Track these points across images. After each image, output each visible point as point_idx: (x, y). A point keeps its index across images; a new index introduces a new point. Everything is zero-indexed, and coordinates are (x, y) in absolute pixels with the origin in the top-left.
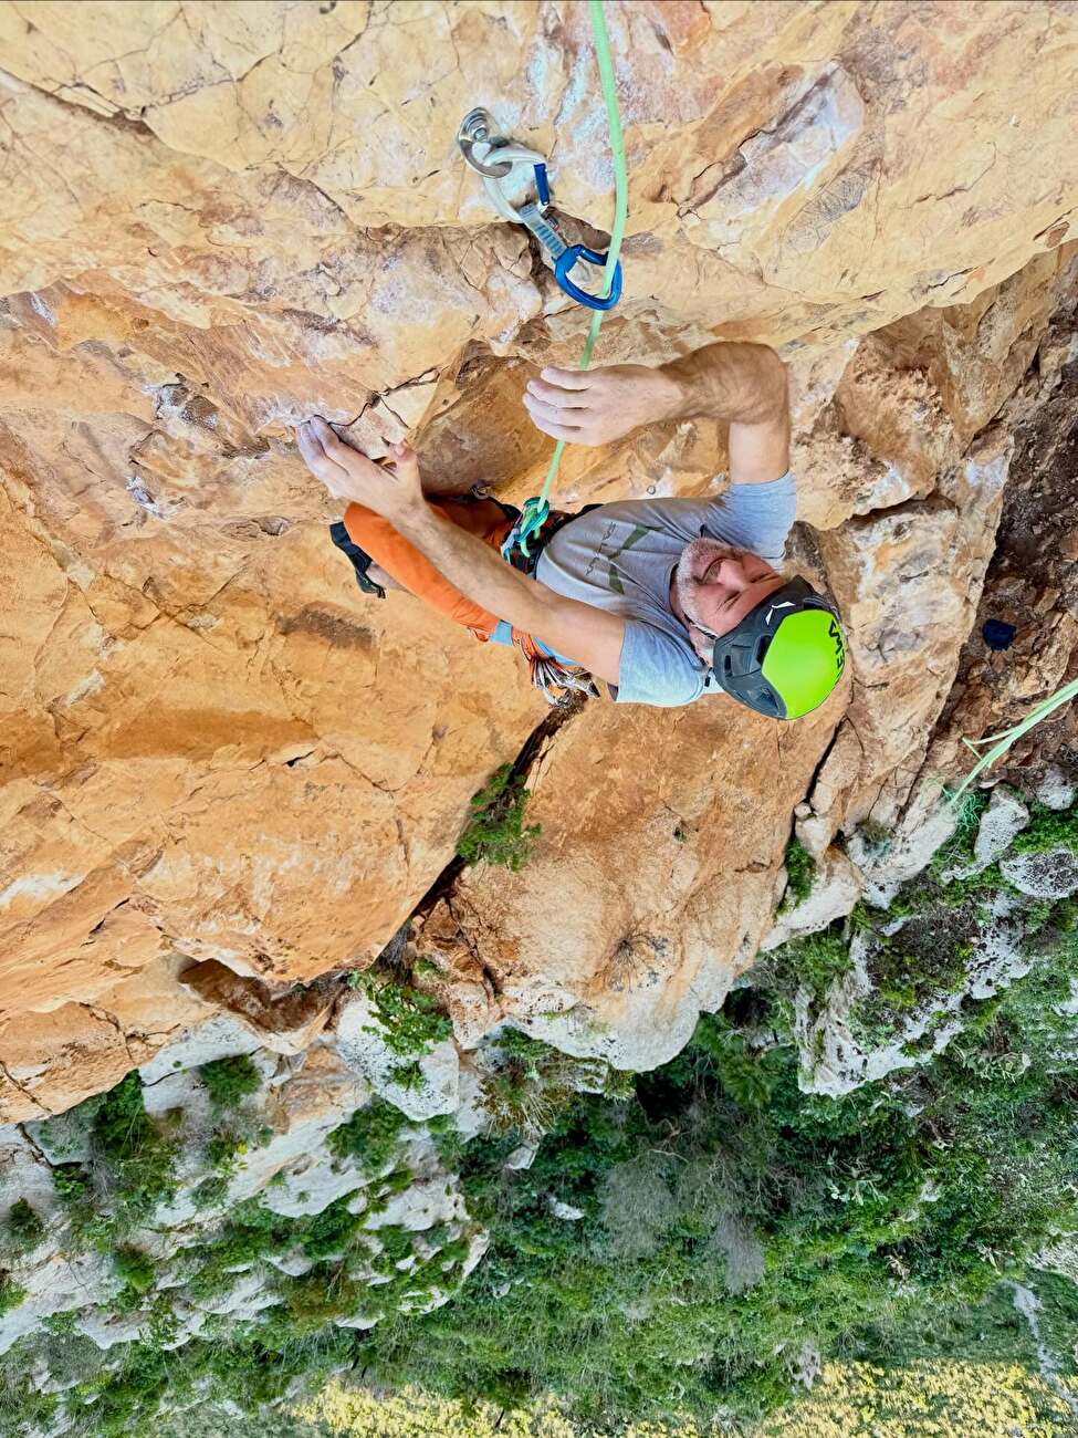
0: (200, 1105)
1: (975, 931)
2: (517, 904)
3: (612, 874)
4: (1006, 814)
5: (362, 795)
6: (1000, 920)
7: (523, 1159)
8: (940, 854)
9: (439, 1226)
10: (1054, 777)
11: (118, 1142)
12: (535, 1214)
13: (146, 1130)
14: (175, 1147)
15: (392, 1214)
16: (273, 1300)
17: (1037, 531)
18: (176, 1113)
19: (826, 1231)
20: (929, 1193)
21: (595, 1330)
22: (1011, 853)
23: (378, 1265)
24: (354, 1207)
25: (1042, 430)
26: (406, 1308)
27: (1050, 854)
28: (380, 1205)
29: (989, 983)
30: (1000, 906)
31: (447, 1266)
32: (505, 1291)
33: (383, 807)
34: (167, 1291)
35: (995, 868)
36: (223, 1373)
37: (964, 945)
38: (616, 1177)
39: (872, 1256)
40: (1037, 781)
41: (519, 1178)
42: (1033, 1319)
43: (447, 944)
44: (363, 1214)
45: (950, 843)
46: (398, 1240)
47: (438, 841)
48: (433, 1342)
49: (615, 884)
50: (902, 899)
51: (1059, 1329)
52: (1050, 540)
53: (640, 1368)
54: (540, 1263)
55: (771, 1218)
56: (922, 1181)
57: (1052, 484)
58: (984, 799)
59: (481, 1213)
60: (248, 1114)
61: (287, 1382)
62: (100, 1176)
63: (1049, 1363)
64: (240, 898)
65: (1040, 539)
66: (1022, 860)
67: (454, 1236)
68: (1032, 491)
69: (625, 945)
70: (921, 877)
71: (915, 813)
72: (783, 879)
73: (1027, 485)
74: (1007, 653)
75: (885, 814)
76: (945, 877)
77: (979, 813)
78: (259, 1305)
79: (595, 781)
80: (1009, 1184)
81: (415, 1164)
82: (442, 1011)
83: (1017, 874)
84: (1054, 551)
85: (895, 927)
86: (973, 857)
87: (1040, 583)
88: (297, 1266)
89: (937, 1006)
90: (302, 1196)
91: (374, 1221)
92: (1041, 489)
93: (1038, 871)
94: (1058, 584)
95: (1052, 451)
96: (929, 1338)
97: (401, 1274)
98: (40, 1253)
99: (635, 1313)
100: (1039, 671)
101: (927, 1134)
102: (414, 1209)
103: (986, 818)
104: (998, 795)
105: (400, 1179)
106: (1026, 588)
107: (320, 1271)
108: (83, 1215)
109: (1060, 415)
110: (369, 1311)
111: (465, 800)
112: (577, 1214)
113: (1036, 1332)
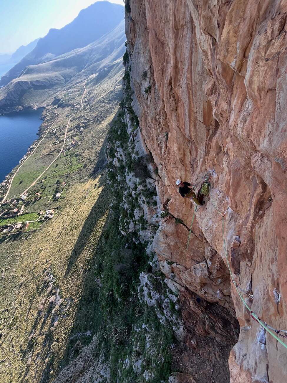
0: (153, 201)
1: (160, 293)
2: (172, 224)
3: (173, 233)
4: (175, 299)
5: (182, 209)
6: (161, 297)
7: (134, 240)
8: (170, 289)
9: (128, 228)
10: (179, 307)
11: (151, 194)
12: (127, 241)
13: (152, 196)
14: (150, 199)
15: (132, 223)
16: (125, 209)
17: (213, 311)
18: (152, 199)
19: (117, 282)
20: (119, 300)
21: (111, 248)
22: (170, 299)
23: (126, 221)
24: (133, 219)
25: (229, 315)
26: (120, 224)
27: (169, 305)
28: (133, 222)
29: (153, 295)
30: (163, 297)
31: (124, 229)
32: (118, 237)
33: (180, 211)
34: (129, 198)
35: (168, 297)
36: (117, 204)
37: (159, 291)
38: (131, 251)
39: (112, 289)
40: (179, 304)
41: (132, 239)
42: (86, 334)
43: (169, 217)
44: (132, 219)
45: (171, 291)
46: (128, 223)
47: (178, 216)
48: (114, 228)
49: (172, 234)
50: (165, 284)
51: (83, 338)
52: (212, 312)
53: (105, 254)
54: (121, 242)
55: (121, 273)
56: (121, 299)
57: (221, 315)
58: (177, 296)
59: (129, 234)
60: (151, 205)
61: (114, 211)
62: (148, 192)
63: (79, 335)
64: (176, 201)
65: (212, 310)
66: (169, 301)
67: (127, 230)
68: (219, 311)
69: (166, 236)
70: (167, 287)
71: (176, 284)
72: (170, 261)
73: (220, 310)
74: (196, 301)
75: (176, 279)
76: (167, 290)
77: (175, 295)
78: (125, 207)
79: (182, 232)
80: (117, 315)
81: (136, 226)
82: (164, 217)
83: (167, 300)
84: (210, 312)
85: (161, 282)
86: (170, 293)
87: (206, 309)
88: (128, 212)
89: (151, 286)
90: (136, 212)
91: (131, 221)
92: (220, 312)
93: (167, 303)
94: (206, 312)
95: (225, 316)
96: (88, 312)
97: (125, 223)
98: (142, 187)
99: (112, 254)
100: (193, 305)
101: (127, 301)
102: (131, 226)
103: (174, 296)
104: (177, 298)
105: (135, 224)
106: (205, 306)
107: (127, 214)
108: (145, 191)
109: (231, 318)
110: (121, 220)
111: (181, 218)
112: (126, 247)
113: (83, 334)
